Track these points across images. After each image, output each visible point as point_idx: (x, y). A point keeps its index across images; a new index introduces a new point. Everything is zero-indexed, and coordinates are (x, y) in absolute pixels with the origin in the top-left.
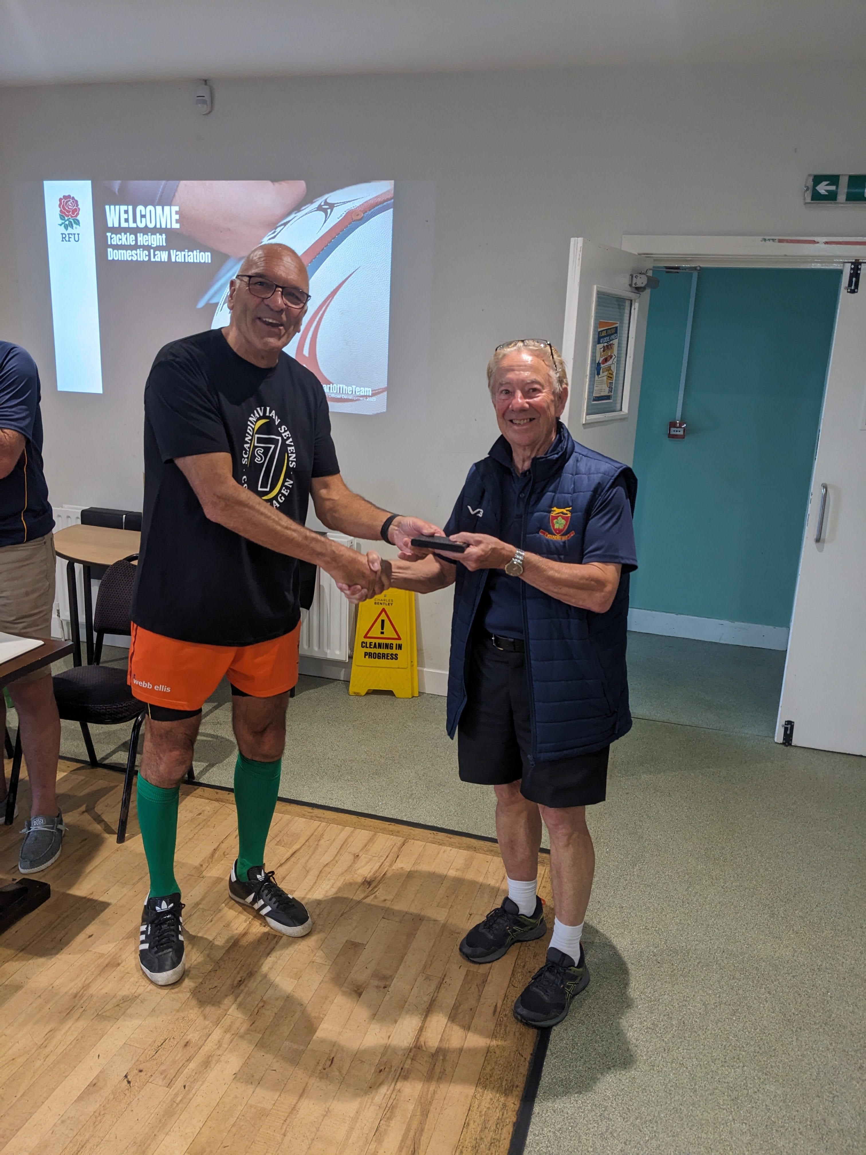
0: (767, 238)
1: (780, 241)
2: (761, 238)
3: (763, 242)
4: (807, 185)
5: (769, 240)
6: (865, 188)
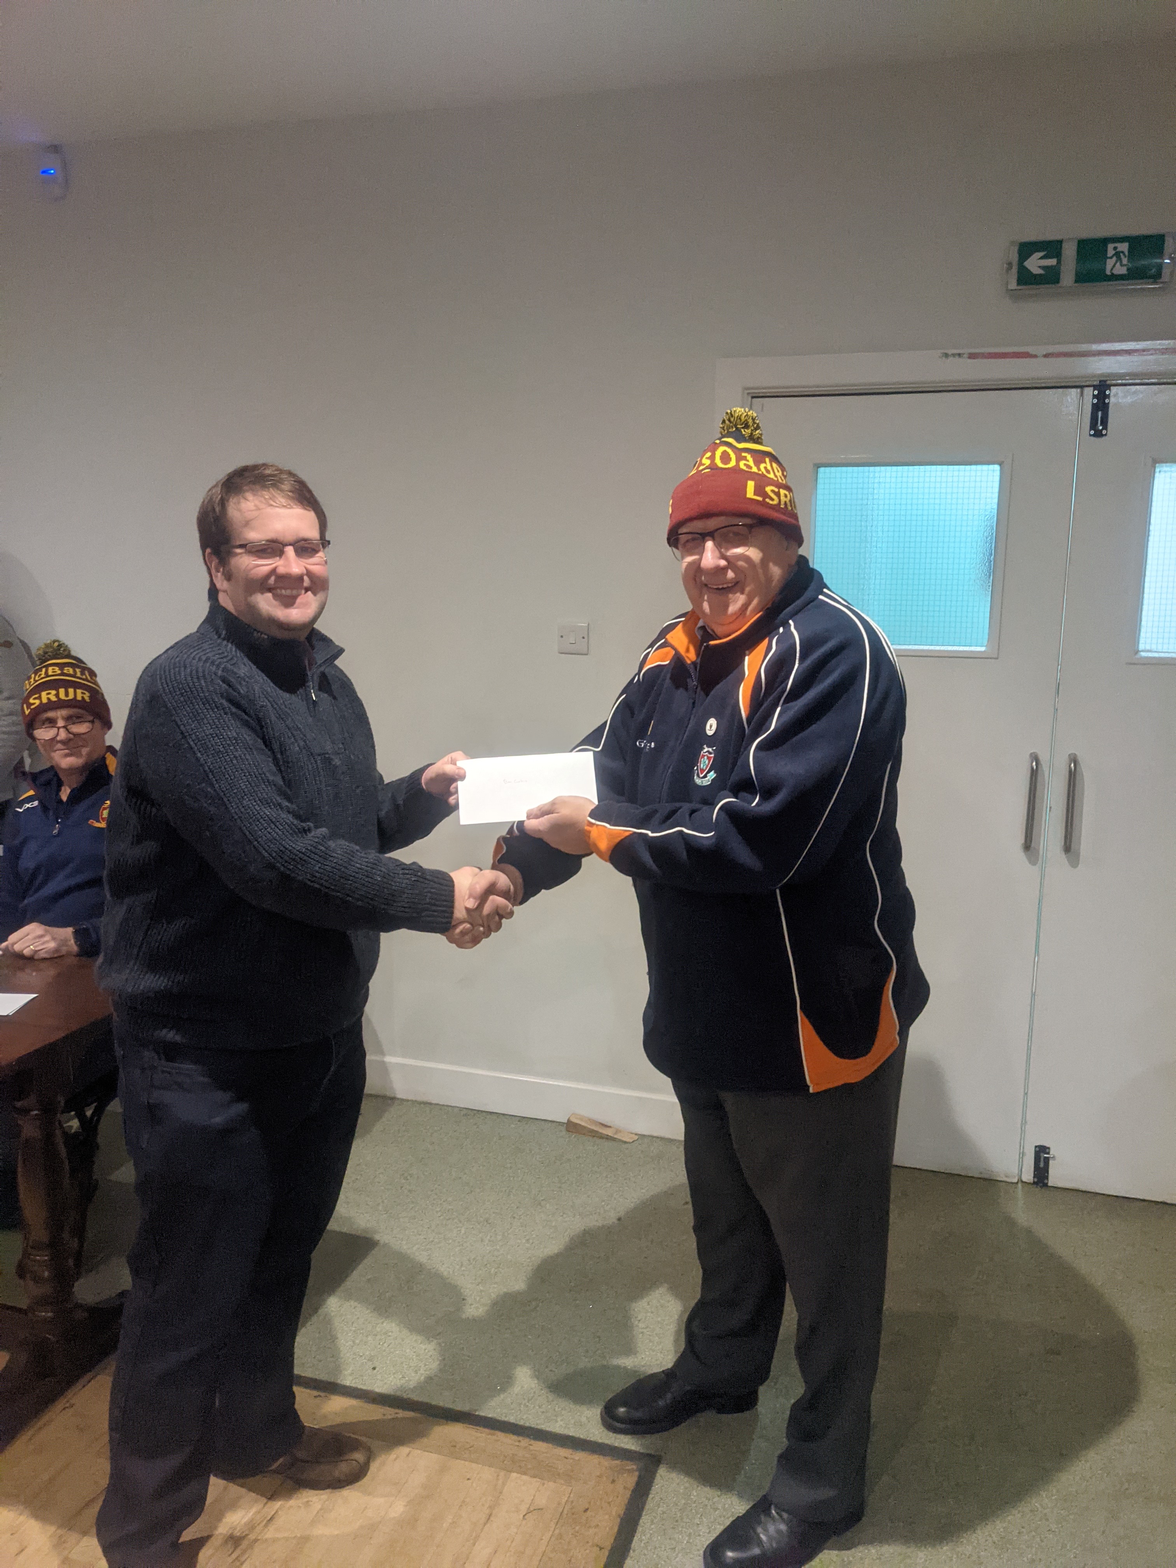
0: (950, 352)
1: (972, 356)
2: (940, 352)
3: (944, 358)
4: (1010, 260)
5: (954, 355)
6: (1108, 260)
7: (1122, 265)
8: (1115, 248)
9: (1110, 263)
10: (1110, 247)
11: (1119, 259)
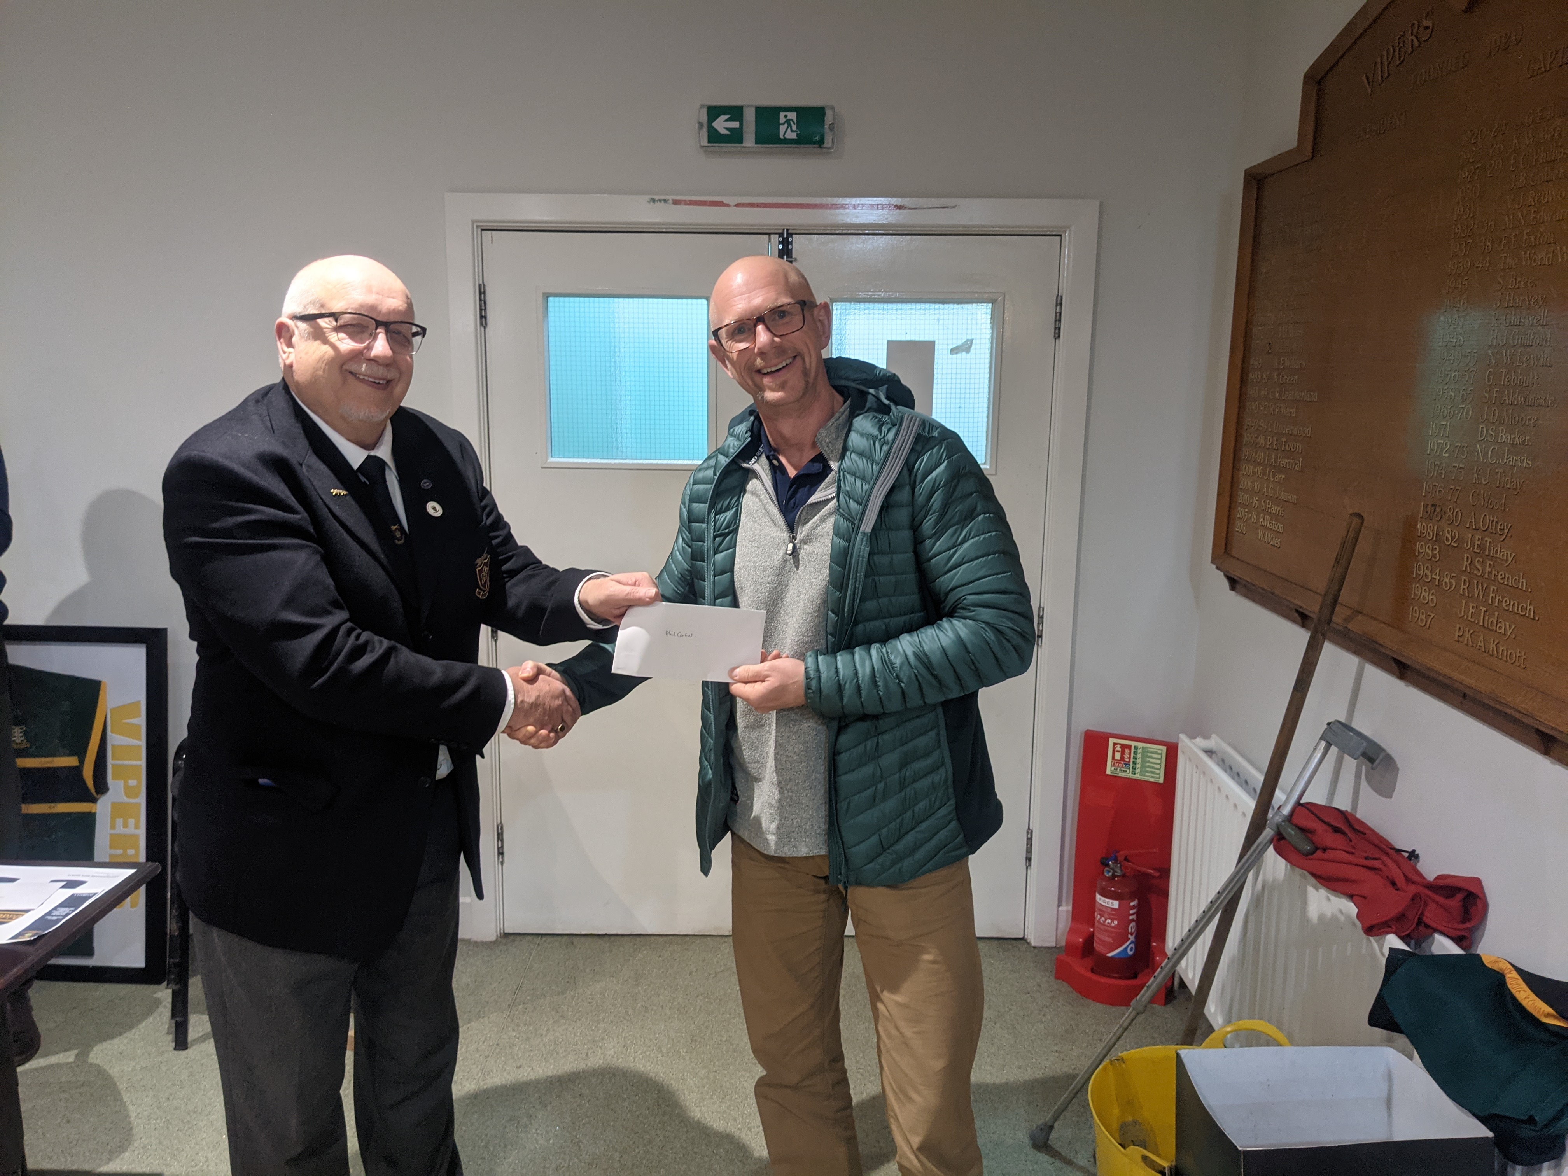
0: (656, 198)
1: (676, 202)
2: (647, 198)
3: (652, 203)
4: (701, 121)
5: (660, 200)
6: (781, 126)
7: (792, 131)
8: (786, 116)
9: (782, 129)
10: (782, 114)
11: (789, 125)
